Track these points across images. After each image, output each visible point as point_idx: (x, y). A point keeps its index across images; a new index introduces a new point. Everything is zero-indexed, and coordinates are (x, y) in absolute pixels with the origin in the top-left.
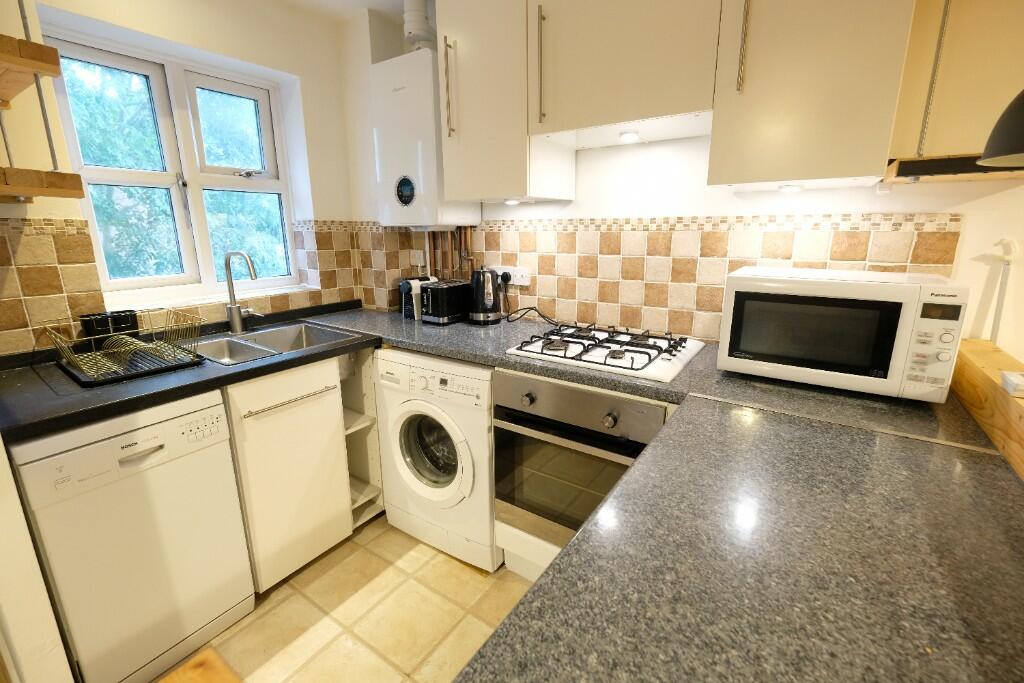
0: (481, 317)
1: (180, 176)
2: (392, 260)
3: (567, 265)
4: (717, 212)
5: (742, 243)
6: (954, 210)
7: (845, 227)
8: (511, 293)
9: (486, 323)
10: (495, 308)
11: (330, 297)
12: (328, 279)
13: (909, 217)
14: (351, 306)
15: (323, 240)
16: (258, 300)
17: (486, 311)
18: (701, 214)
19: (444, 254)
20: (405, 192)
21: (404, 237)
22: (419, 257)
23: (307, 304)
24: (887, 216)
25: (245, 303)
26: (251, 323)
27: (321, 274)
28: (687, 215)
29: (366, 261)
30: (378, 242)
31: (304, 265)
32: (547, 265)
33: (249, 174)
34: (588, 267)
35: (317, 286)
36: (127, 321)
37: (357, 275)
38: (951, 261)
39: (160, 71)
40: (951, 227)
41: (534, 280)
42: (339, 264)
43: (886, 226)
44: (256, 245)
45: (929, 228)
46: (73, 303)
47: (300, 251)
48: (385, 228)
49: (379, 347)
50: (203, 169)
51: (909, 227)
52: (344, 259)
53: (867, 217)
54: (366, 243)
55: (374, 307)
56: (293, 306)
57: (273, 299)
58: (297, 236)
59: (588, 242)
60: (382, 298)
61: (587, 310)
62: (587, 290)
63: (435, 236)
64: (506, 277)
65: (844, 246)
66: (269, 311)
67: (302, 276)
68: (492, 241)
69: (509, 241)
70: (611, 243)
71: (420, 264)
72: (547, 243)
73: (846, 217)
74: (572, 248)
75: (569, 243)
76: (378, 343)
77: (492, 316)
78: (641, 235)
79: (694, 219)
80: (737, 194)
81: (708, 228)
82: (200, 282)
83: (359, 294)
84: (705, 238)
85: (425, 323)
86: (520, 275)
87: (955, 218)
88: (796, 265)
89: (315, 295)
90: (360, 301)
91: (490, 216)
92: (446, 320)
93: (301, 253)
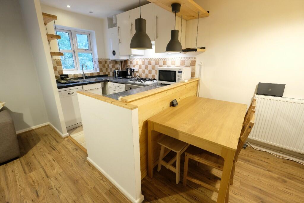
0: (128, 77)
1: (74, 51)
2: (113, 66)
3: (143, 67)
4: (165, 57)
5: (169, 62)
6: (195, 57)
7: (182, 60)
8: (135, 73)
9: (129, 78)
10: (131, 75)
11: (101, 74)
12: (101, 70)
13: (190, 58)
14: (106, 76)
15: (100, 62)
16: (88, 73)
17: (129, 76)
18: (163, 58)
19: (123, 65)
20: (114, 53)
21: (116, 62)
22: (119, 66)
23: (97, 75)
24: (187, 58)
25: (85, 74)
26: (86, 77)
27: (100, 69)
28: (161, 57)
29: (108, 67)
30: (110, 63)
31: (96, 67)
32: (140, 67)
33: (86, 50)
34: (147, 67)
35: (99, 72)
36: (67, 76)
37: (107, 70)
38: (195, 65)
39: (70, 32)
40: (195, 60)
41: (138, 70)
42: (103, 67)
43: (187, 60)
44: (88, 64)
45: (192, 60)
46: (59, 72)
47: (96, 64)
48: (112, 60)
49: (109, 82)
50: (78, 49)
51: (189, 60)
52: (104, 66)
53: (184, 58)
54: (108, 63)
55: (110, 76)
56: (94, 75)
57: (91, 73)
58: (95, 61)
59: (147, 62)
60: (111, 74)
61: (147, 75)
62: (147, 72)
63: (121, 62)
64: (134, 70)
65: (182, 63)
66: (90, 76)
67: (96, 70)
68: (131, 63)
69: (134, 63)
70: (150, 63)
71: (119, 67)
72: (140, 63)
73: (182, 58)
74: (144, 64)
75: (143, 63)
76: (108, 81)
77: (130, 77)
78: (154, 61)
79: (162, 59)
80: (168, 54)
81: (164, 60)
82: (77, 70)
83: (107, 73)
84: (163, 62)
85: (118, 78)
86: (136, 69)
87: (195, 58)
88: (176, 66)
89: (98, 73)
90: (107, 75)
91: (131, 58)
92: (122, 77)
93: (96, 65)
